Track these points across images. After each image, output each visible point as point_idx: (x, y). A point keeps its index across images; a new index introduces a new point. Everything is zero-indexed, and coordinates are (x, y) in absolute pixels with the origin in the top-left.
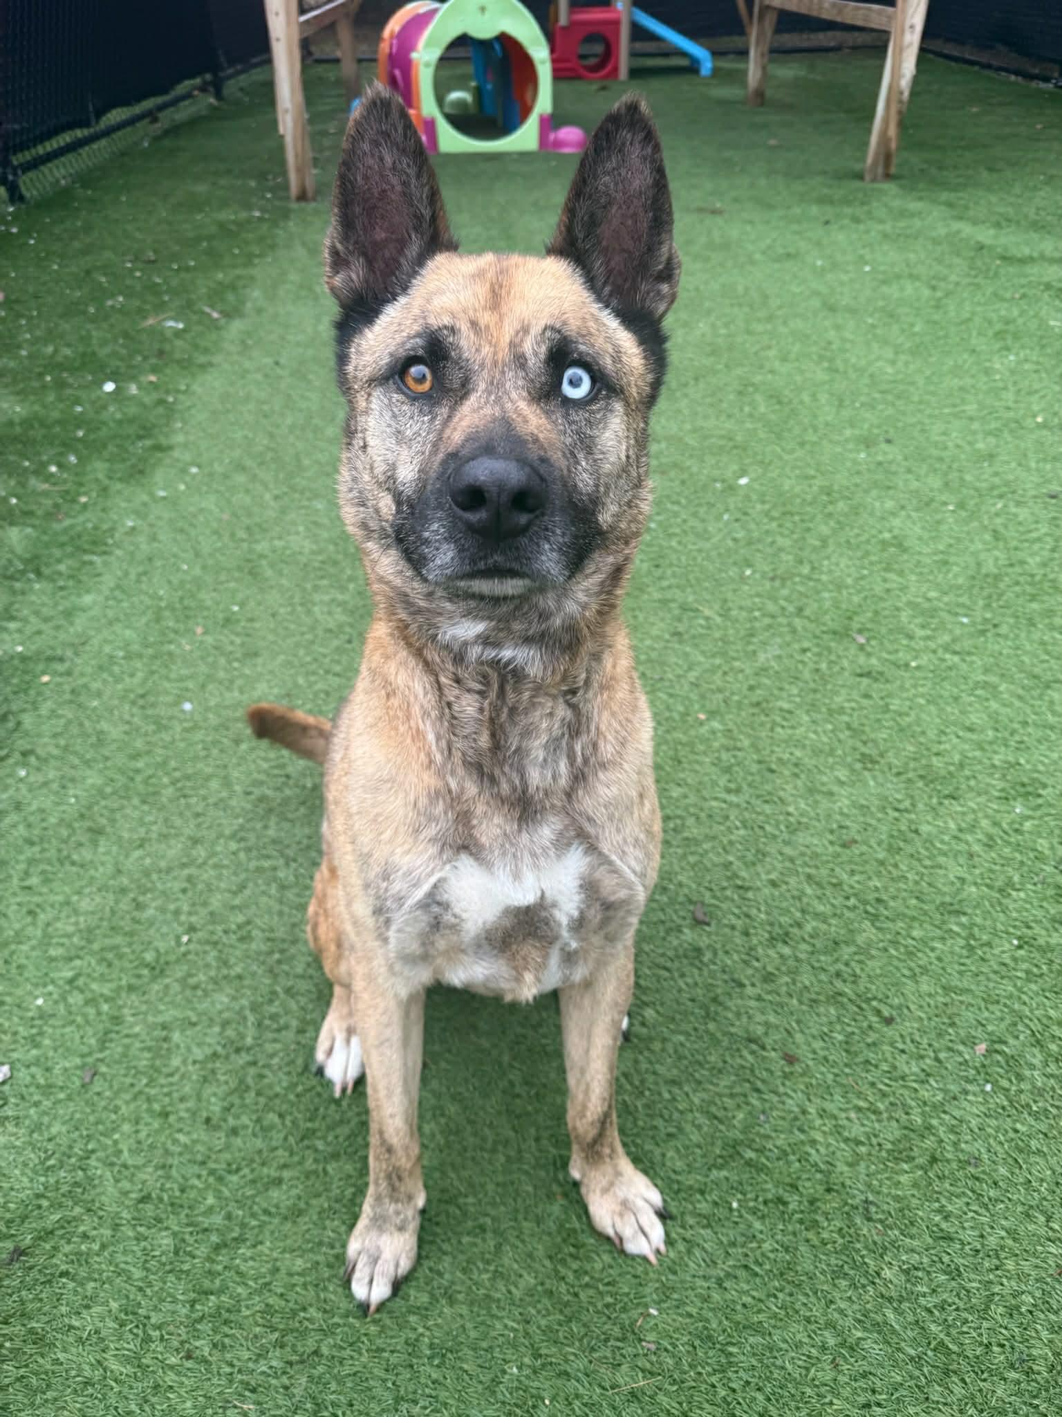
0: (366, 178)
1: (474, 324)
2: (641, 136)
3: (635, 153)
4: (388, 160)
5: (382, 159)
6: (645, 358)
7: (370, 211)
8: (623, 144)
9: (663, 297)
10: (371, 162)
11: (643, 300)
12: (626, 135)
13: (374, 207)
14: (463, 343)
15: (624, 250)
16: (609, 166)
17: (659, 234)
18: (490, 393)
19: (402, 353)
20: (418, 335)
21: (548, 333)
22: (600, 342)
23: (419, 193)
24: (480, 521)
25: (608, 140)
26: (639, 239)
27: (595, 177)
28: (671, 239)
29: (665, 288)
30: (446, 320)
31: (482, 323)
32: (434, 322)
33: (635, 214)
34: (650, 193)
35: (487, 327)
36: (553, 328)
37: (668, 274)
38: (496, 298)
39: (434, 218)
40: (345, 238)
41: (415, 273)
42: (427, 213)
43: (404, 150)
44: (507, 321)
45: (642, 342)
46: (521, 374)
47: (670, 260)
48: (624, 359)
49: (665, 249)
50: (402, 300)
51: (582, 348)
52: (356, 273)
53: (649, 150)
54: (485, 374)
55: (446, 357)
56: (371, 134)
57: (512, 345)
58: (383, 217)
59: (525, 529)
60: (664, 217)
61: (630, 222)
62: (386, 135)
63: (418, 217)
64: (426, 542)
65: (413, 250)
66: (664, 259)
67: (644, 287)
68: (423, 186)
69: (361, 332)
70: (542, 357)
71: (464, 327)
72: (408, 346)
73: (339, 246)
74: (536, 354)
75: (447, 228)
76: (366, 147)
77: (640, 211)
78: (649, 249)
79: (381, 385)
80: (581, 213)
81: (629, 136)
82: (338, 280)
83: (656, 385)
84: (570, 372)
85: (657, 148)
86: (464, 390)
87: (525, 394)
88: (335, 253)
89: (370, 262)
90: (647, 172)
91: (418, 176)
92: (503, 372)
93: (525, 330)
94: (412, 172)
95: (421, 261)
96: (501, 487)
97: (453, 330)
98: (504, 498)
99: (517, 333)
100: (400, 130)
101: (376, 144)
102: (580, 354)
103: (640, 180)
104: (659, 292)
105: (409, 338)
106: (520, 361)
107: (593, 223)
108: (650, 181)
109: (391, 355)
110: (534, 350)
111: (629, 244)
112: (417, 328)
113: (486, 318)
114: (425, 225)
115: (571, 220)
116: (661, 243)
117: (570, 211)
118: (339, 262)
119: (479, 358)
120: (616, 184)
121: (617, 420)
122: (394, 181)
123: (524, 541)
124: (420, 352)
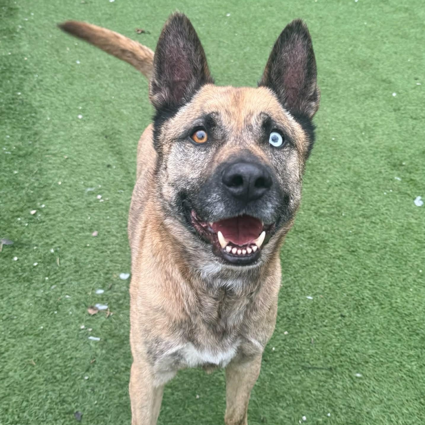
0: (170, 52)
1: (227, 112)
2: (302, 36)
3: (300, 43)
4: (181, 44)
5: (178, 43)
6: (306, 134)
7: (172, 67)
8: (294, 39)
9: (312, 108)
10: (173, 45)
11: (303, 110)
12: (295, 35)
13: (174, 66)
14: (222, 118)
15: (293, 88)
16: (287, 48)
17: (310, 79)
18: (236, 141)
19: (191, 126)
20: (199, 118)
21: (262, 115)
22: (286, 124)
23: (196, 58)
24: (238, 192)
25: (287, 37)
26: (301, 83)
27: (281, 53)
28: (316, 81)
29: (313, 104)
30: (214, 110)
31: (231, 111)
32: (207, 111)
33: (299, 71)
34: (306, 61)
35: (234, 113)
36: (264, 113)
37: (314, 98)
38: (237, 102)
39: (203, 70)
40: (159, 78)
41: (194, 93)
42: (199, 67)
43: (189, 39)
44: (243, 112)
45: (304, 128)
46: (250, 133)
47: (315, 91)
48: (296, 133)
49: (313, 85)
50: (188, 105)
51: (278, 124)
52: (165, 94)
53: (306, 42)
54: (233, 133)
55: (215, 125)
56: (173, 32)
57: (245, 121)
58: (178, 70)
59: (260, 197)
60: (313, 72)
61: (296, 75)
62: (181, 33)
63: (195, 69)
64: (209, 204)
65: (193, 83)
66: (313, 90)
67: (304, 103)
68: (198, 55)
69: (168, 120)
70: (260, 125)
71: (223, 112)
72: (194, 123)
73: (156, 82)
74: (257, 124)
75: (209, 73)
76: (171, 37)
77: (301, 70)
78: (305, 87)
79: (178, 141)
80: (275, 69)
81: (297, 36)
82: (156, 97)
83: (310, 147)
84: (273, 135)
85: (310, 41)
86: (223, 140)
87: (253, 141)
88: (154, 84)
89: (171, 90)
90: (305, 51)
91: (196, 50)
92: (241, 133)
93: (251, 114)
94: (193, 49)
95: (198, 87)
96: (251, 176)
97: (217, 114)
98: (252, 181)
99: (247, 116)
100: (187, 30)
101: (176, 36)
102: (277, 126)
103: (301, 55)
104: (310, 106)
105: (195, 119)
106: (250, 128)
107: (279, 73)
108: (306, 55)
109: (185, 128)
110: (256, 123)
111: (295, 85)
112: (199, 114)
113: (232, 109)
114: (199, 72)
115: (270, 71)
116: (311, 83)
117: (269, 66)
118: (156, 89)
119: (230, 126)
120: (290, 57)
121: (295, 159)
122: (184, 53)
123: (260, 201)
124: (201, 124)
